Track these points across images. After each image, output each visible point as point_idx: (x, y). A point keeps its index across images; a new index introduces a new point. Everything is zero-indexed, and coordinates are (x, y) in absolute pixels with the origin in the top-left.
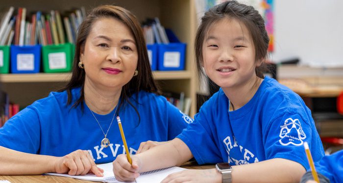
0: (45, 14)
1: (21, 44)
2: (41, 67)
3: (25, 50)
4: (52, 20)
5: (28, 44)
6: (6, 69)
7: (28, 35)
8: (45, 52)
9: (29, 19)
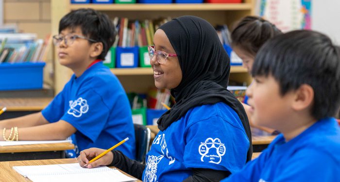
0: (141, 22)
1: (124, 45)
2: (138, 63)
3: (127, 50)
4: (146, 27)
5: (129, 46)
6: (113, 65)
7: (129, 39)
8: (142, 51)
9: (130, 27)
